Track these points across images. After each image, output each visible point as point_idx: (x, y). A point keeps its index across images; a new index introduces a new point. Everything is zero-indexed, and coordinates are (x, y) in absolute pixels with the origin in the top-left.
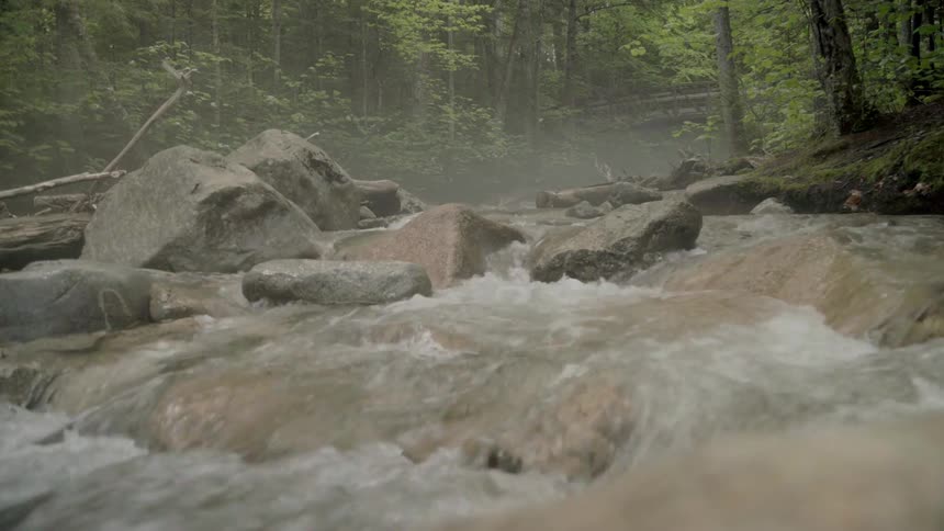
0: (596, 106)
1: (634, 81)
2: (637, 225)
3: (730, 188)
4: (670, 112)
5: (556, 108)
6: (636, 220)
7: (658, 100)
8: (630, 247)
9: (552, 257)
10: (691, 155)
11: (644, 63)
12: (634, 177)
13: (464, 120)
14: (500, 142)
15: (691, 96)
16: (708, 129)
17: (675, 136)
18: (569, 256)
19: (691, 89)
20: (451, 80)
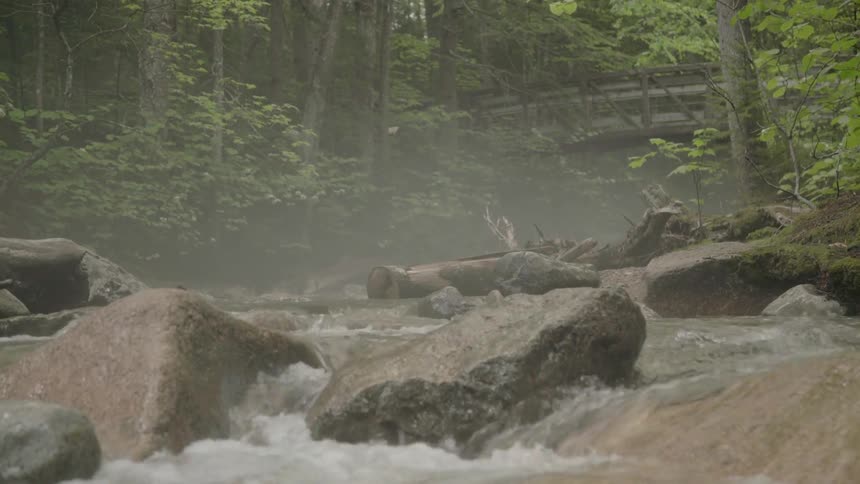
0: (496, 106)
1: (570, 62)
2: (518, 334)
3: (729, 265)
4: (637, 119)
5: (419, 108)
6: (518, 325)
7: (613, 96)
8: (503, 374)
9: (355, 395)
10: (666, 202)
11: (587, 27)
12: (557, 241)
13: (240, 125)
14: (309, 171)
15: (675, 91)
16: (694, 153)
17: (634, 165)
18: (386, 393)
19: (676, 76)
20: (219, 47)
